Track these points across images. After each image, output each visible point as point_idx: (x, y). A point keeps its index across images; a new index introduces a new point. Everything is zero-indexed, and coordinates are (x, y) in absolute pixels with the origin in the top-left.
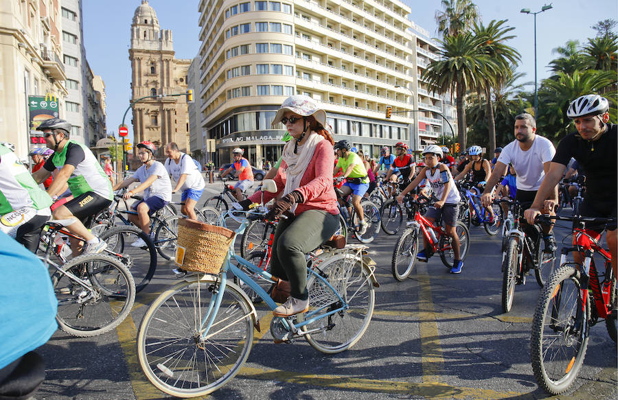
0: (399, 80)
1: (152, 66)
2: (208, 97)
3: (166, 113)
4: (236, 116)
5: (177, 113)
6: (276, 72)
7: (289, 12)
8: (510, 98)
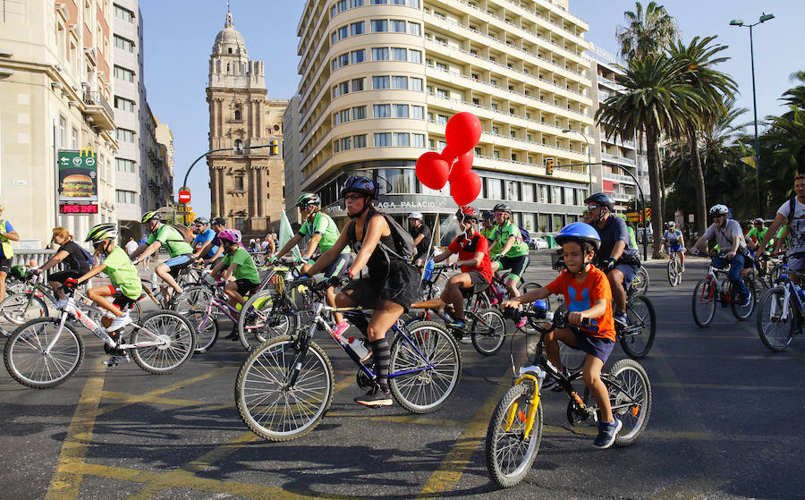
0: (574, 122)
1: (237, 109)
2: (309, 151)
3: (255, 173)
5: (270, 172)
6: (400, 115)
7: (418, 32)
8: (727, 144)
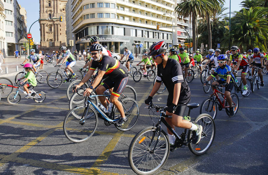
0: (168, 10)
1: (49, 3)
2: (75, 18)
3: (56, 26)
4: (87, 28)
5: (61, 26)
6: (107, 7)
8: (220, 20)
